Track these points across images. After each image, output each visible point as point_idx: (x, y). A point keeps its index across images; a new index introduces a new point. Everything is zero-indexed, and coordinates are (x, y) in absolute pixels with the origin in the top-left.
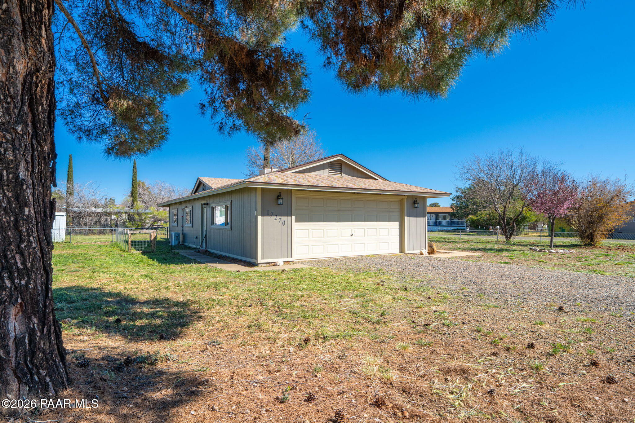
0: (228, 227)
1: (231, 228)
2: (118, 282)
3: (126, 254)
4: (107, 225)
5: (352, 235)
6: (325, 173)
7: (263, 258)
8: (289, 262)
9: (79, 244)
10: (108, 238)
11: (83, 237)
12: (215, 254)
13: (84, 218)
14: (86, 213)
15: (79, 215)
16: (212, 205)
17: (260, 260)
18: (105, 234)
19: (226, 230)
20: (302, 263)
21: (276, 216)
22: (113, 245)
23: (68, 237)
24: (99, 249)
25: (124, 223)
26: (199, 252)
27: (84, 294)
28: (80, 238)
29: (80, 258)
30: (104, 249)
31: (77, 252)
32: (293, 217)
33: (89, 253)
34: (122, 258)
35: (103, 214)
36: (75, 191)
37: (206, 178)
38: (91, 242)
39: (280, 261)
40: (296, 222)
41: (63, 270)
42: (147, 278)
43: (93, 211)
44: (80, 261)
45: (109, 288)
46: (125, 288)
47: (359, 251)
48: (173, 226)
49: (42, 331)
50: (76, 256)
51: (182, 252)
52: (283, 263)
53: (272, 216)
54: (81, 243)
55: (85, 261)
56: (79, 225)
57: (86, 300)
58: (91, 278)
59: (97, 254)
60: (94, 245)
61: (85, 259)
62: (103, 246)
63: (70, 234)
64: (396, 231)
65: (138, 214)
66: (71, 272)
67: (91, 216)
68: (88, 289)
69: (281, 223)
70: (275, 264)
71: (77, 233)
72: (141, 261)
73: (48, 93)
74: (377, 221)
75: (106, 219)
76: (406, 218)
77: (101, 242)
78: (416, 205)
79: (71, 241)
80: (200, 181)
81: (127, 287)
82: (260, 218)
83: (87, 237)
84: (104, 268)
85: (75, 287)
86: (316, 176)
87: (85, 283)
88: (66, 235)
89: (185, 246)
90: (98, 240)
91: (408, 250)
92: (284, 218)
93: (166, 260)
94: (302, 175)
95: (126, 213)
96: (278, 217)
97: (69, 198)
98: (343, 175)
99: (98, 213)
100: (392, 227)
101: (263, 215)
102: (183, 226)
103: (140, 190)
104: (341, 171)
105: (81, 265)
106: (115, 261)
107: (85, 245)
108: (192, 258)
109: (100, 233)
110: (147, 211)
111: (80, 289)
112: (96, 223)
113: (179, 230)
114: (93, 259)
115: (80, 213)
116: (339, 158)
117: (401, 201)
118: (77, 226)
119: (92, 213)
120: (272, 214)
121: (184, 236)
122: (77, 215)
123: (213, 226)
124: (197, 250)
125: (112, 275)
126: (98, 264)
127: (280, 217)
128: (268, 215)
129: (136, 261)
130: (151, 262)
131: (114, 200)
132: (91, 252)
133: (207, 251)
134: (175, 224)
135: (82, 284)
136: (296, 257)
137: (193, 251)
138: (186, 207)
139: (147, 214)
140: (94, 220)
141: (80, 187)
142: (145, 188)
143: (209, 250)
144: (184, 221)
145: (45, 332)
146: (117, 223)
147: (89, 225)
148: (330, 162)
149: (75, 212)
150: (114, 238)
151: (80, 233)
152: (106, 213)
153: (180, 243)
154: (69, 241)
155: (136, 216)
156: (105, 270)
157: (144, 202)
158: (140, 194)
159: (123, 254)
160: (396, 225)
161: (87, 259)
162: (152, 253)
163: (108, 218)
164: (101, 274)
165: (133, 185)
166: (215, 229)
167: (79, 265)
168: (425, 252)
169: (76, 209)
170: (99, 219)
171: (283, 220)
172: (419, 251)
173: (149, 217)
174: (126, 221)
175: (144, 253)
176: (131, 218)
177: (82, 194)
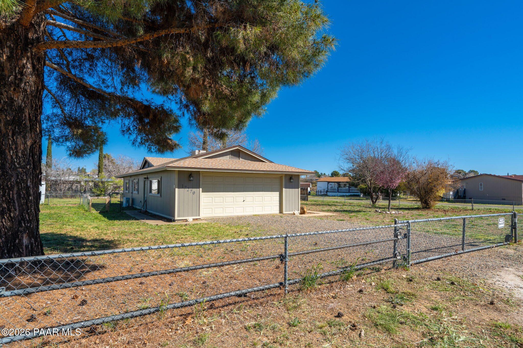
0: (159, 195)
1: (161, 196)
2: (77, 231)
3: (87, 214)
4: (78, 190)
5: (244, 201)
6: (227, 158)
7: (179, 216)
8: (197, 219)
9: (55, 206)
10: (76, 201)
11: (58, 200)
12: (151, 213)
13: (60, 185)
14: (61, 181)
15: (56, 183)
16: (150, 179)
17: (176, 218)
18: (76, 198)
19: (157, 197)
20: (206, 220)
21: (189, 188)
22: (80, 206)
23: (47, 199)
24: (69, 210)
25: (90, 189)
26: (140, 212)
27: (55, 237)
28: (56, 201)
29: (55, 216)
30: (73, 209)
31: (53, 212)
32: (201, 189)
33: (62, 212)
34: (84, 216)
35: (74, 182)
36: (53, 165)
37: (150, 158)
38: (64, 204)
39: (190, 219)
40: (203, 192)
41: (43, 224)
42: (96, 229)
43: (67, 180)
44: (55, 218)
45: (71, 234)
46: (81, 234)
47: (249, 212)
48: (126, 193)
49: (35, 244)
50: (52, 214)
51: (128, 212)
52: (192, 220)
53: (185, 188)
54: (56, 205)
55: (58, 218)
56: (56, 190)
57: (56, 239)
58: (60, 228)
59: (67, 213)
60: (66, 207)
61: (58, 217)
62: (73, 207)
63: (48, 198)
64: (277, 198)
65: (102, 182)
66: (48, 225)
67: (65, 184)
68: (58, 234)
69: (192, 193)
70: (186, 220)
71: (53, 197)
72: (96, 218)
73: (39, 149)
74: (262, 191)
75: (77, 186)
76: (284, 189)
77: (71, 204)
78: (292, 180)
79: (49, 204)
80: (146, 160)
81: (82, 233)
82: (177, 189)
83: (62, 200)
84: (70, 222)
85: (50, 233)
86: (220, 160)
87: (56, 231)
88: (45, 198)
89: (134, 207)
90: (69, 203)
91: (285, 211)
92: (194, 190)
93: (114, 217)
94: (210, 160)
95: (92, 181)
96: (190, 189)
97: (48, 170)
98: (241, 159)
99: (70, 181)
100: (274, 195)
101: (179, 188)
102: (132, 193)
103: (106, 162)
104: (239, 157)
105: (55, 220)
106: (78, 218)
107: (59, 206)
108: (133, 216)
109: (72, 197)
110: (109, 180)
111: (53, 234)
112: (69, 189)
113: (129, 196)
114: (63, 217)
115: (56, 181)
116: (237, 148)
117: (281, 177)
118: (54, 191)
119: (66, 181)
120: (186, 187)
121: (133, 200)
122: (54, 183)
123: (150, 194)
124: (139, 211)
125: (74, 227)
126: (67, 220)
127: (192, 189)
128: (182, 188)
129: (93, 218)
130: (103, 219)
131: (85, 169)
132: (63, 212)
133: (146, 211)
134: (127, 192)
135: (55, 232)
136: (202, 216)
137: (136, 211)
138: (135, 179)
139: (109, 182)
140: (67, 187)
141: (56, 162)
142: (110, 160)
143: (148, 211)
144: (133, 189)
145: (36, 244)
146: (85, 189)
147: (63, 191)
148: (231, 151)
149: (52, 180)
150: (82, 200)
151: (56, 197)
152: (77, 181)
153: (130, 205)
154: (47, 203)
155: (100, 184)
156: (70, 224)
157: (109, 171)
158: (105, 165)
159: (85, 214)
160: (277, 194)
161: (60, 216)
162: (106, 213)
163: (78, 185)
164: (67, 226)
165: (99, 158)
166: (152, 196)
167: (53, 221)
168: (297, 213)
169: (53, 178)
170: (71, 186)
171: (193, 191)
172: (292, 212)
173: (111, 185)
174: (92, 188)
175: (100, 213)
176: (96, 185)
177: (58, 166)
